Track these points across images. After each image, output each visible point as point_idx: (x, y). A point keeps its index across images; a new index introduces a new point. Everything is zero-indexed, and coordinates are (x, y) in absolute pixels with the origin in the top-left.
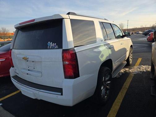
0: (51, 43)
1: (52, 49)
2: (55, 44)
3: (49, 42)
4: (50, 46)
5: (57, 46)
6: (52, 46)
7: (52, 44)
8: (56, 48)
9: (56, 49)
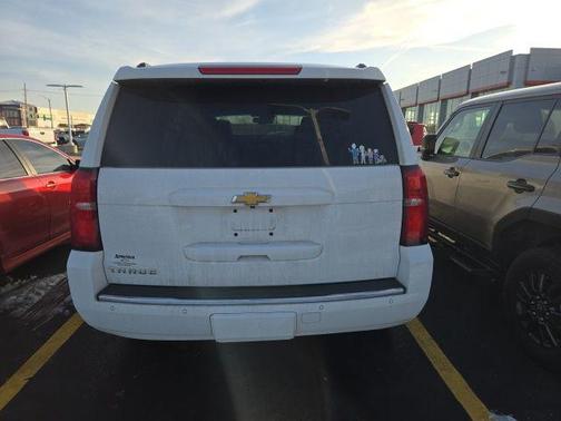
0: (362, 148)
1: (368, 164)
2: (376, 151)
3: (354, 146)
4: (360, 157)
5: (382, 157)
6: (367, 158)
7: (366, 149)
8: (379, 161)
9: (380, 164)
